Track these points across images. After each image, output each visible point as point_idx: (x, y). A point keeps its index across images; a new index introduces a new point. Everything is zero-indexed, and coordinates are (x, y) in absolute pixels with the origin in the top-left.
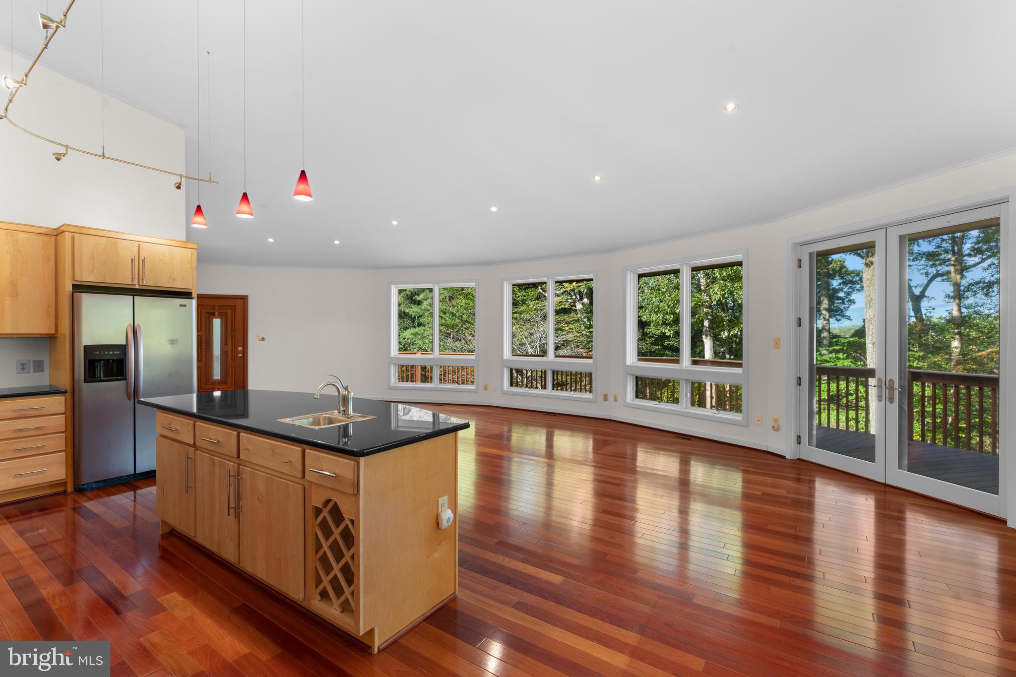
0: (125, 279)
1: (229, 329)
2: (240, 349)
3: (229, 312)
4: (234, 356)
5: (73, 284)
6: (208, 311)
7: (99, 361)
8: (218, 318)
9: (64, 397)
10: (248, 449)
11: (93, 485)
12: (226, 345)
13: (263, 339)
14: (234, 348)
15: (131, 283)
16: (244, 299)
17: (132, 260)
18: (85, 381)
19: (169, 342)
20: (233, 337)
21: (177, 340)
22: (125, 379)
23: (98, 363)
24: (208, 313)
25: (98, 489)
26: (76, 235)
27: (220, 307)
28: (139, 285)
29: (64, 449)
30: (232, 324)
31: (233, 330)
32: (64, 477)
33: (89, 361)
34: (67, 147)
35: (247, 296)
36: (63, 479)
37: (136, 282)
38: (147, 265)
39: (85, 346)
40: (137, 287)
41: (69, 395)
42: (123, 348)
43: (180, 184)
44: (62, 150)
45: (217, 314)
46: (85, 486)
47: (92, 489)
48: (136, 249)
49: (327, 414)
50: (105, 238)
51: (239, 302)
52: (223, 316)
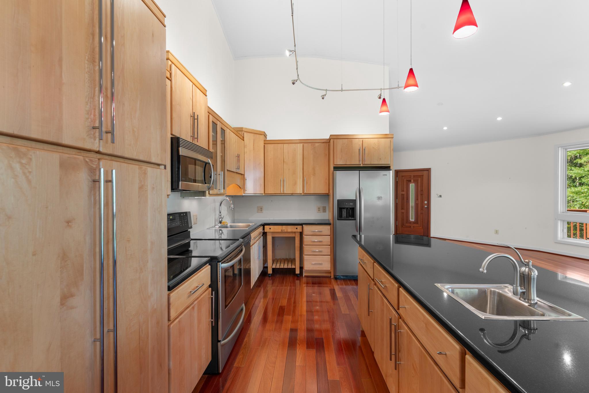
0: (355, 161)
1: (419, 189)
2: (426, 202)
3: (419, 179)
4: (422, 207)
5: (334, 167)
6: (407, 179)
7: (344, 208)
8: (413, 183)
9: (330, 227)
10: (405, 308)
11: (341, 276)
12: (417, 200)
13: (440, 196)
14: (422, 202)
15: (358, 164)
16: (428, 170)
17: (359, 150)
18: (338, 220)
19: (377, 198)
20: (422, 195)
21: (381, 197)
22: (355, 220)
23: (344, 209)
24: (407, 180)
25: (344, 279)
26: (335, 140)
27: (414, 176)
28: (363, 164)
29: (330, 254)
30: (421, 186)
31: (422, 191)
32: (329, 269)
33: (339, 208)
34: (326, 90)
35: (430, 169)
36: (330, 270)
37: (361, 163)
38: (366, 152)
39: (338, 200)
40: (362, 165)
41: (332, 225)
42: (354, 201)
43: (381, 95)
44: (324, 93)
45: (412, 181)
46: (338, 277)
47: (341, 279)
48: (361, 143)
49: (497, 288)
50: (347, 139)
51: (425, 173)
52: (416, 182)
